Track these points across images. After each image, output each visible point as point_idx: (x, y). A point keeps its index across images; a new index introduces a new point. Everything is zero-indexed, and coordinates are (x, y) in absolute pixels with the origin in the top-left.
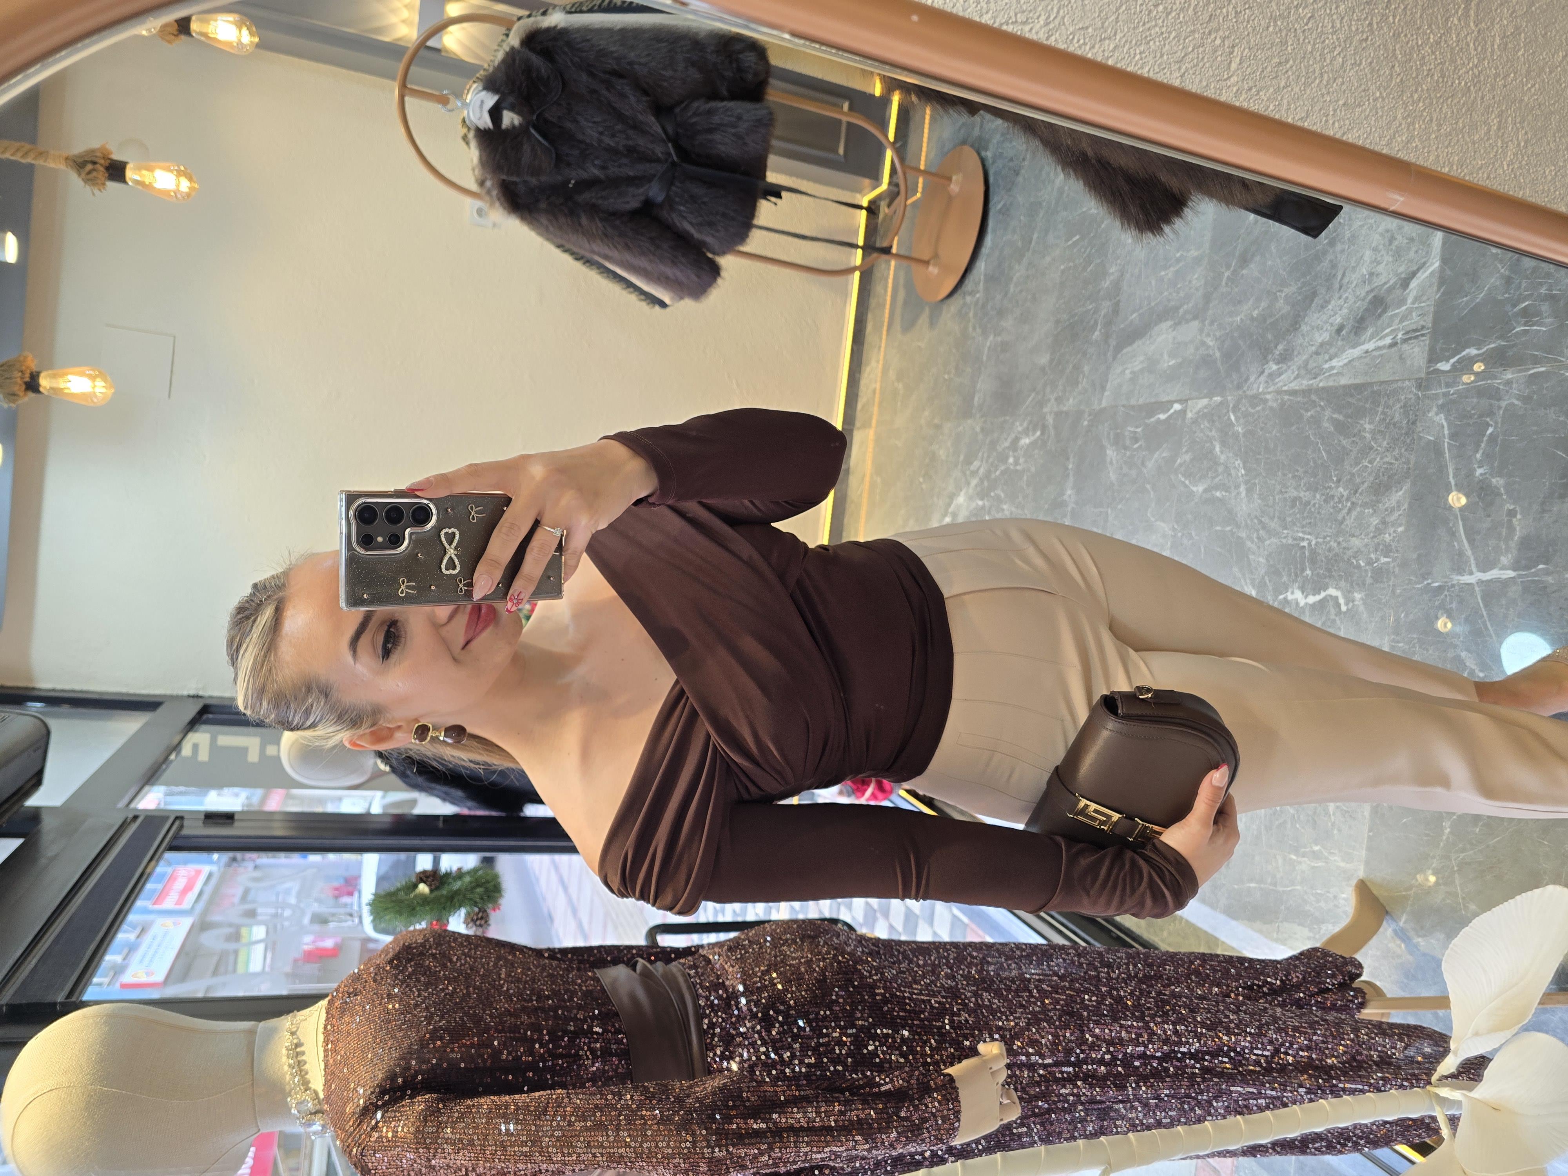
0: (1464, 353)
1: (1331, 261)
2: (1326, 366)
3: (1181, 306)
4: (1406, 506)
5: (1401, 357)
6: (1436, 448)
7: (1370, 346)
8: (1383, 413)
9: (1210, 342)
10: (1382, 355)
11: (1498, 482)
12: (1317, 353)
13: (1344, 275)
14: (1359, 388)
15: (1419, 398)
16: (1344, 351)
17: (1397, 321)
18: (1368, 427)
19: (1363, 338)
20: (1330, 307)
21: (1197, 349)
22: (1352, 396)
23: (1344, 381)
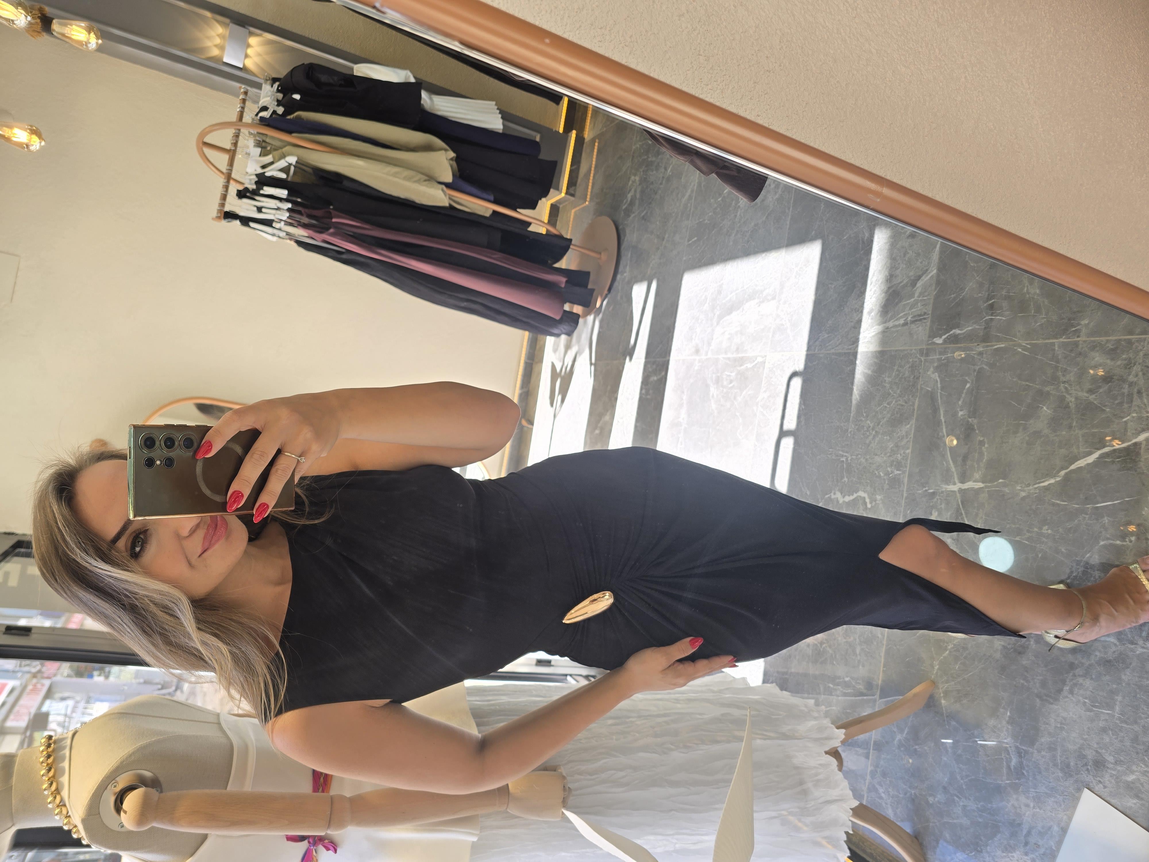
0: (951, 332)
1: (865, 265)
3: (764, 290)
4: (912, 436)
5: (910, 333)
6: (932, 396)
7: (890, 324)
8: (898, 370)
9: (783, 316)
10: (897, 331)
11: (974, 421)
12: (855, 327)
14: (882, 353)
15: (921, 361)
16: (873, 327)
17: (908, 308)
18: (887, 380)
19: (885, 319)
21: (774, 320)
22: (877, 358)
23: (872, 348)
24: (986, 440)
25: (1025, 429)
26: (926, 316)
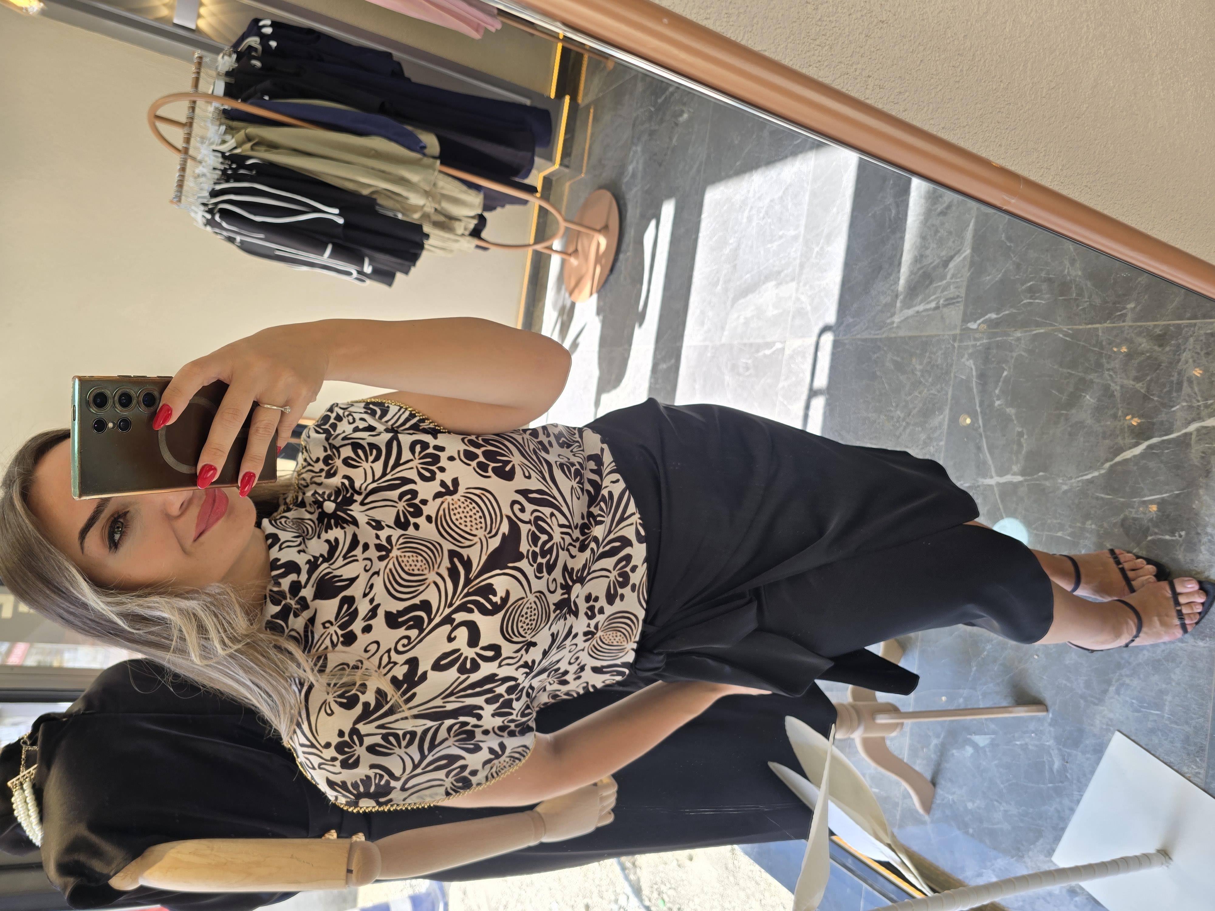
0: (987, 317)
2: (889, 321)
3: (783, 270)
4: (946, 426)
5: (942, 317)
6: (967, 385)
7: (921, 308)
8: (930, 358)
9: (804, 299)
10: (928, 316)
11: (1010, 411)
12: (882, 311)
14: (912, 339)
15: (954, 348)
16: (902, 311)
17: (939, 291)
18: (918, 367)
19: (915, 303)
20: (892, 278)
21: (794, 303)
22: (907, 344)
23: (902, 333)
24: (1025, 431)
25: (1067, 419)
26: (959, 300)
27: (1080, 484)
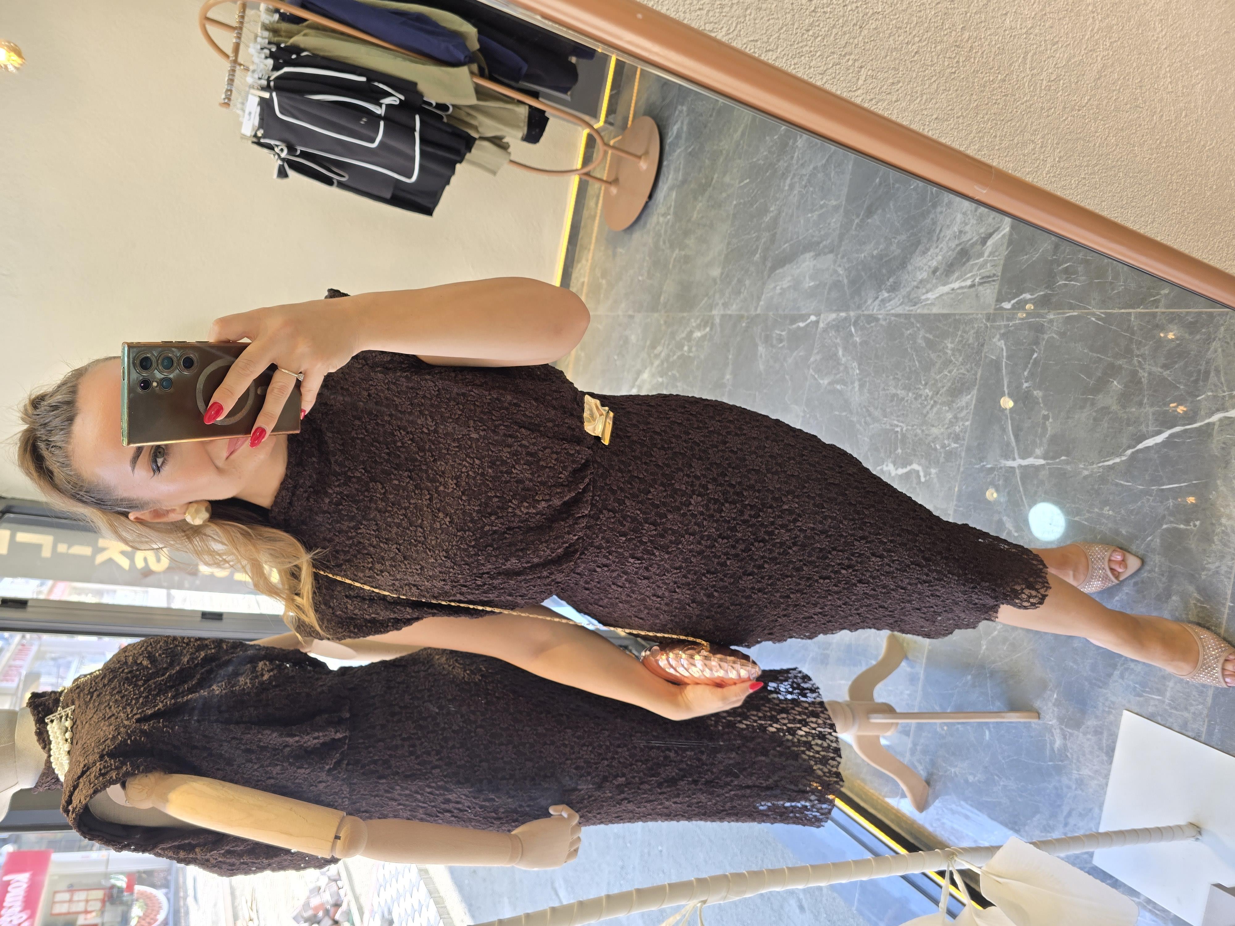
0: (1021, 297)
1: (933, 219)
2: (923, 297)
3: (821, 242)
4: (972, 407)
5: (977, 296)
6: (996, 365)
7: (956, 285)
8: (962, 336)
9: (841, 271)
10: (963, 293)
11: (1038, 394)
12: (917, 287)
13: (941, 230)
14: (946, 316)
15: (987, 327)
16: (937, 287)
17: (976, 268)
18: (950, 346)
19: (951, 279)
20: (929, 253)
21: (831, 276)
22: (940, 321)
23: (935, 310)
24: (1050, 415)
25: (1093, 404)
26: (995, 278)
27: (1101, 470)
